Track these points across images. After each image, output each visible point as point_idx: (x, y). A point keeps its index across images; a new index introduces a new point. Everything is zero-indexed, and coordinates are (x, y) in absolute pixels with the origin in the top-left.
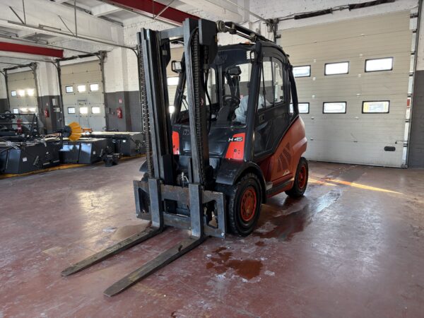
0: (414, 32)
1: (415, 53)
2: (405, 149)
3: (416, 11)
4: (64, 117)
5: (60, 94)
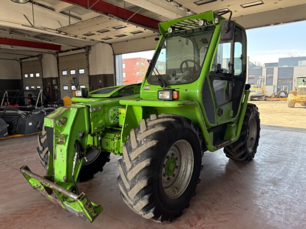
4: (60, 93)
5: (57, 76)
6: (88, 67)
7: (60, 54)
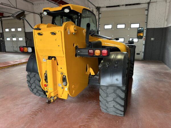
0: (147, 15)
1: (147, 22)
2: (143, 54)
3: (147, 8)
4: (4, 42)
5: (2, 32)
6: (24, 27)
7: (3, 19)
